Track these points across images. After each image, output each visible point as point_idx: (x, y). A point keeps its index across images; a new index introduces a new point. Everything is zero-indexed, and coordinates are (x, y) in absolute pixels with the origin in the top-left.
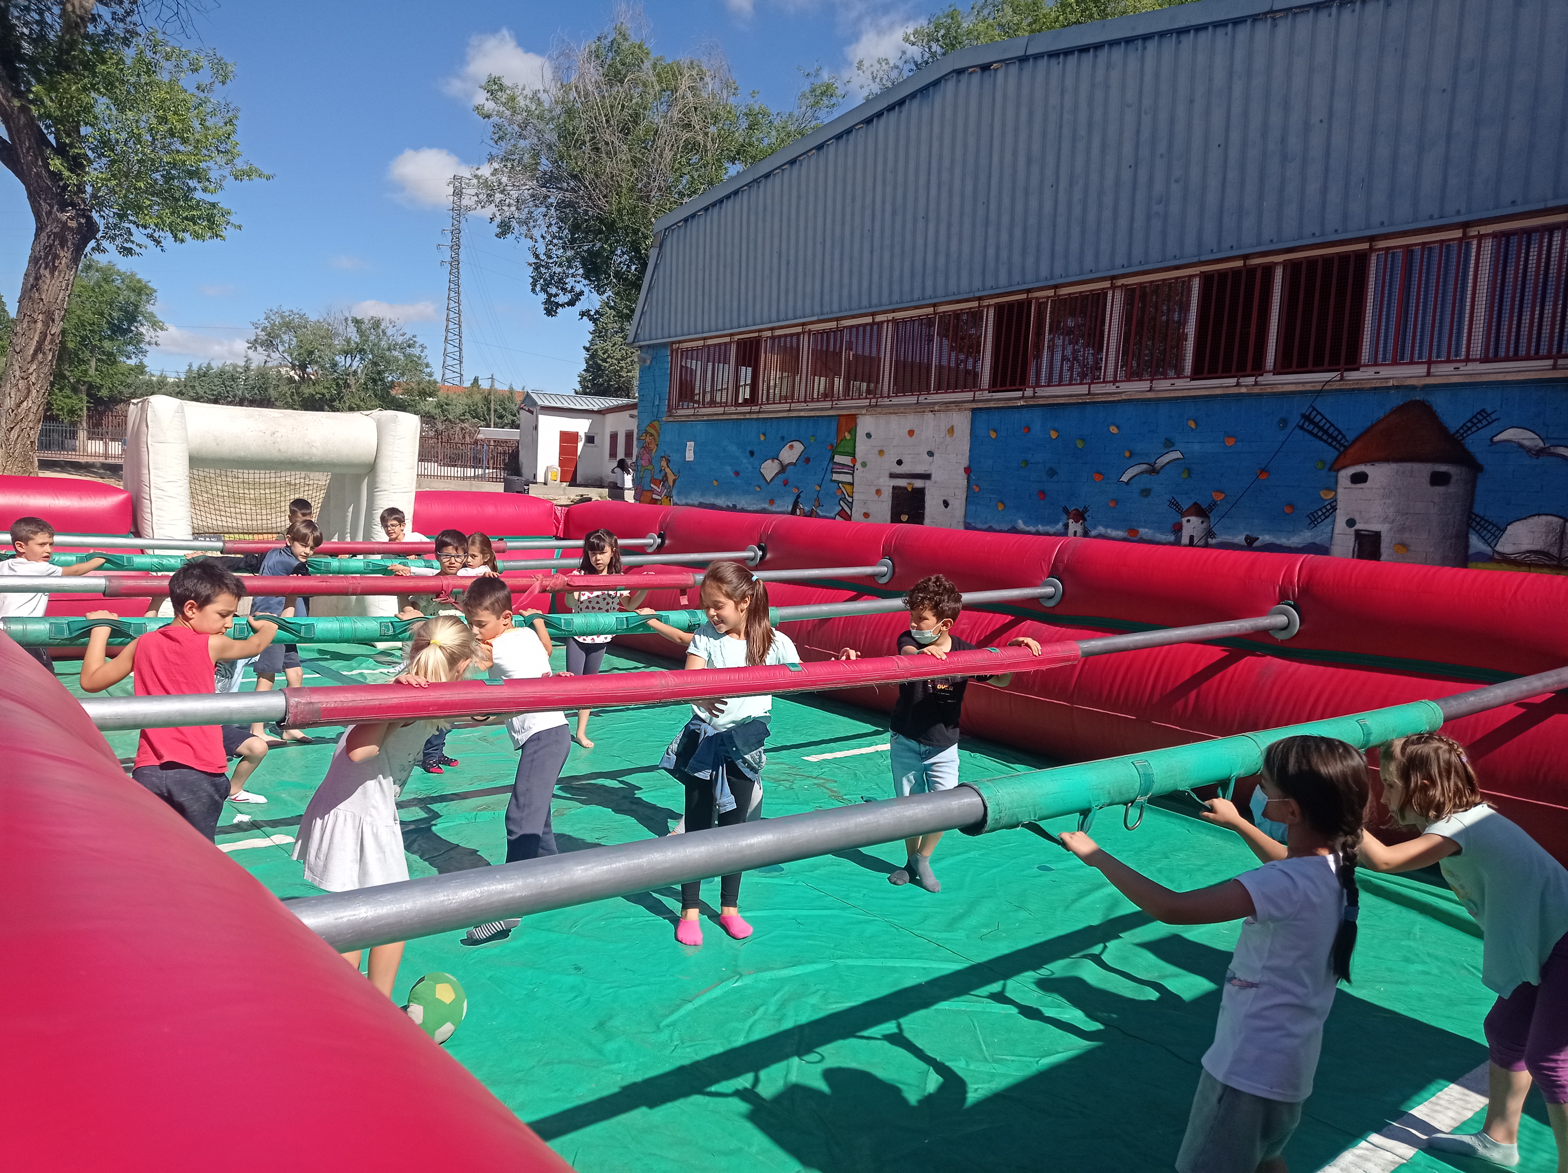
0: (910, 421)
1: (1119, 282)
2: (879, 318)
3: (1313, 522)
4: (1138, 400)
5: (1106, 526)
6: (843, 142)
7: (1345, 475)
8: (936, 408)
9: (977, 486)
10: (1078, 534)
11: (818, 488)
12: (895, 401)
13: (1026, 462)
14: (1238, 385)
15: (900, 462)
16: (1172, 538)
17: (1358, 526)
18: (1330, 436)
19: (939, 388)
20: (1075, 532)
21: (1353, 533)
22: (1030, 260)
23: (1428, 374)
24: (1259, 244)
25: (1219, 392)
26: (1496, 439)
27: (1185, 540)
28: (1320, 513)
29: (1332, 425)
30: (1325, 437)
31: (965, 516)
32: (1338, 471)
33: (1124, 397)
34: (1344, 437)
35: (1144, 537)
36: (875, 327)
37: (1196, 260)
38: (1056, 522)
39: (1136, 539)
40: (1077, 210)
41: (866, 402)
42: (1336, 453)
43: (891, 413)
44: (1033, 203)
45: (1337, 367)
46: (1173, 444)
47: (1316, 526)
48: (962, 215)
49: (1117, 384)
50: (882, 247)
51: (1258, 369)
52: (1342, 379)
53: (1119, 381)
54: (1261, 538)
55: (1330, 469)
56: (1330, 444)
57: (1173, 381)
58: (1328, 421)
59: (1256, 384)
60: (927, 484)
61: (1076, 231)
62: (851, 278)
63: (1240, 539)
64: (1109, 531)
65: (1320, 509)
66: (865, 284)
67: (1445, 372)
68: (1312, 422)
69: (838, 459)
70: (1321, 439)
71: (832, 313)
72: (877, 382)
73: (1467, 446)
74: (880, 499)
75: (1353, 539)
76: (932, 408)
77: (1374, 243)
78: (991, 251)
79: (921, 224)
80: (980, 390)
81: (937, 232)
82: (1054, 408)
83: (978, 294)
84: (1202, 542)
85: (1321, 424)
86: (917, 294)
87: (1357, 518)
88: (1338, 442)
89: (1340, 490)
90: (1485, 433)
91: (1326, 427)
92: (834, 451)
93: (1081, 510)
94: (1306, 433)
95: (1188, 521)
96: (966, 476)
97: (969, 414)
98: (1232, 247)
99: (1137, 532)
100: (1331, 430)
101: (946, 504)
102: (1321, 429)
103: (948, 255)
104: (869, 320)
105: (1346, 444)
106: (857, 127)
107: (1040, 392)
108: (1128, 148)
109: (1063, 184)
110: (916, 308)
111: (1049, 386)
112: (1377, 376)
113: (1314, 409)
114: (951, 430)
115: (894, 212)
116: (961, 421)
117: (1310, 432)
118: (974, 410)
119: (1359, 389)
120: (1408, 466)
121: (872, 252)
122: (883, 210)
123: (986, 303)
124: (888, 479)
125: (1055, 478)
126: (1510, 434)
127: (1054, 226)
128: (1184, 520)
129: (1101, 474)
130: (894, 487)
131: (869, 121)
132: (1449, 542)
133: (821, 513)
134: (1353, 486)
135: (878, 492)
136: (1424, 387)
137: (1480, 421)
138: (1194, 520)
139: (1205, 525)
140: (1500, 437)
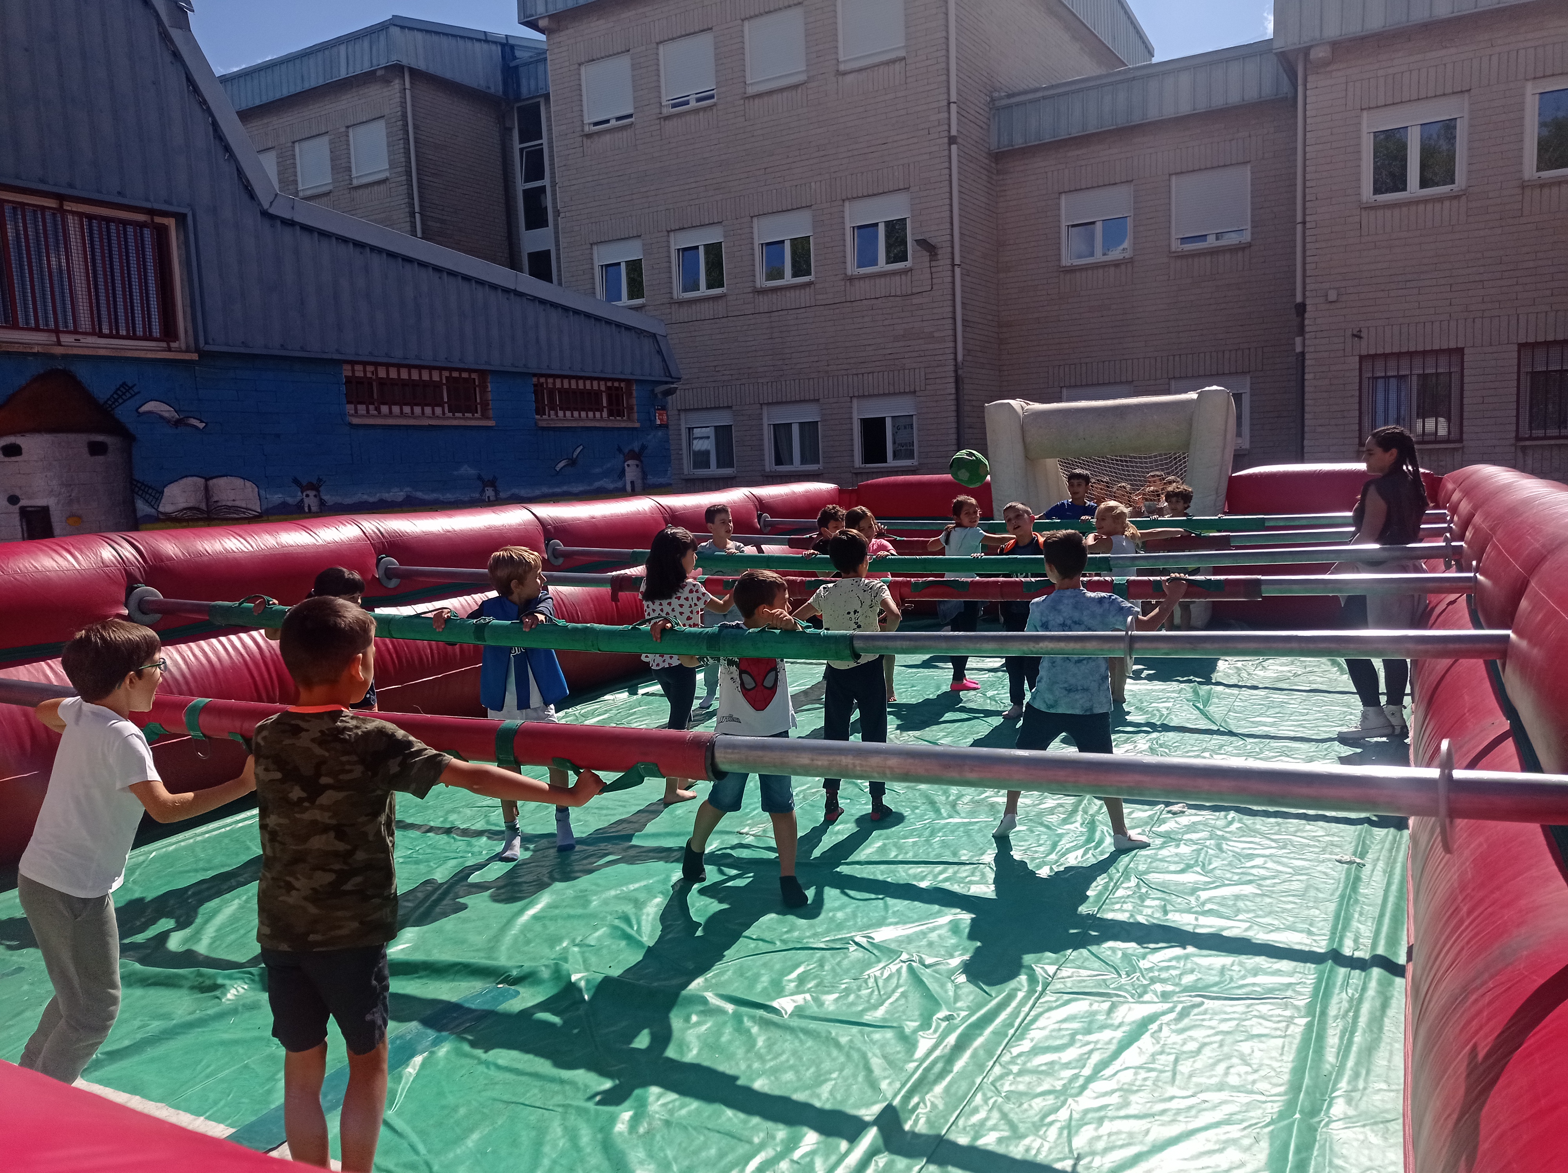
17: (23, 503)
21: (17, 511)
23: (59, 343)
26: (141, 410)
73: (117, 416)
75: (19, 517)
87: (18, 493)
90: (131, 404)
120: (62, 437)
126: (151, 406)
132: (117, 509)
134: (7, 459)
136: (65, 357)
137: (124, 394)
140: (145, 408)
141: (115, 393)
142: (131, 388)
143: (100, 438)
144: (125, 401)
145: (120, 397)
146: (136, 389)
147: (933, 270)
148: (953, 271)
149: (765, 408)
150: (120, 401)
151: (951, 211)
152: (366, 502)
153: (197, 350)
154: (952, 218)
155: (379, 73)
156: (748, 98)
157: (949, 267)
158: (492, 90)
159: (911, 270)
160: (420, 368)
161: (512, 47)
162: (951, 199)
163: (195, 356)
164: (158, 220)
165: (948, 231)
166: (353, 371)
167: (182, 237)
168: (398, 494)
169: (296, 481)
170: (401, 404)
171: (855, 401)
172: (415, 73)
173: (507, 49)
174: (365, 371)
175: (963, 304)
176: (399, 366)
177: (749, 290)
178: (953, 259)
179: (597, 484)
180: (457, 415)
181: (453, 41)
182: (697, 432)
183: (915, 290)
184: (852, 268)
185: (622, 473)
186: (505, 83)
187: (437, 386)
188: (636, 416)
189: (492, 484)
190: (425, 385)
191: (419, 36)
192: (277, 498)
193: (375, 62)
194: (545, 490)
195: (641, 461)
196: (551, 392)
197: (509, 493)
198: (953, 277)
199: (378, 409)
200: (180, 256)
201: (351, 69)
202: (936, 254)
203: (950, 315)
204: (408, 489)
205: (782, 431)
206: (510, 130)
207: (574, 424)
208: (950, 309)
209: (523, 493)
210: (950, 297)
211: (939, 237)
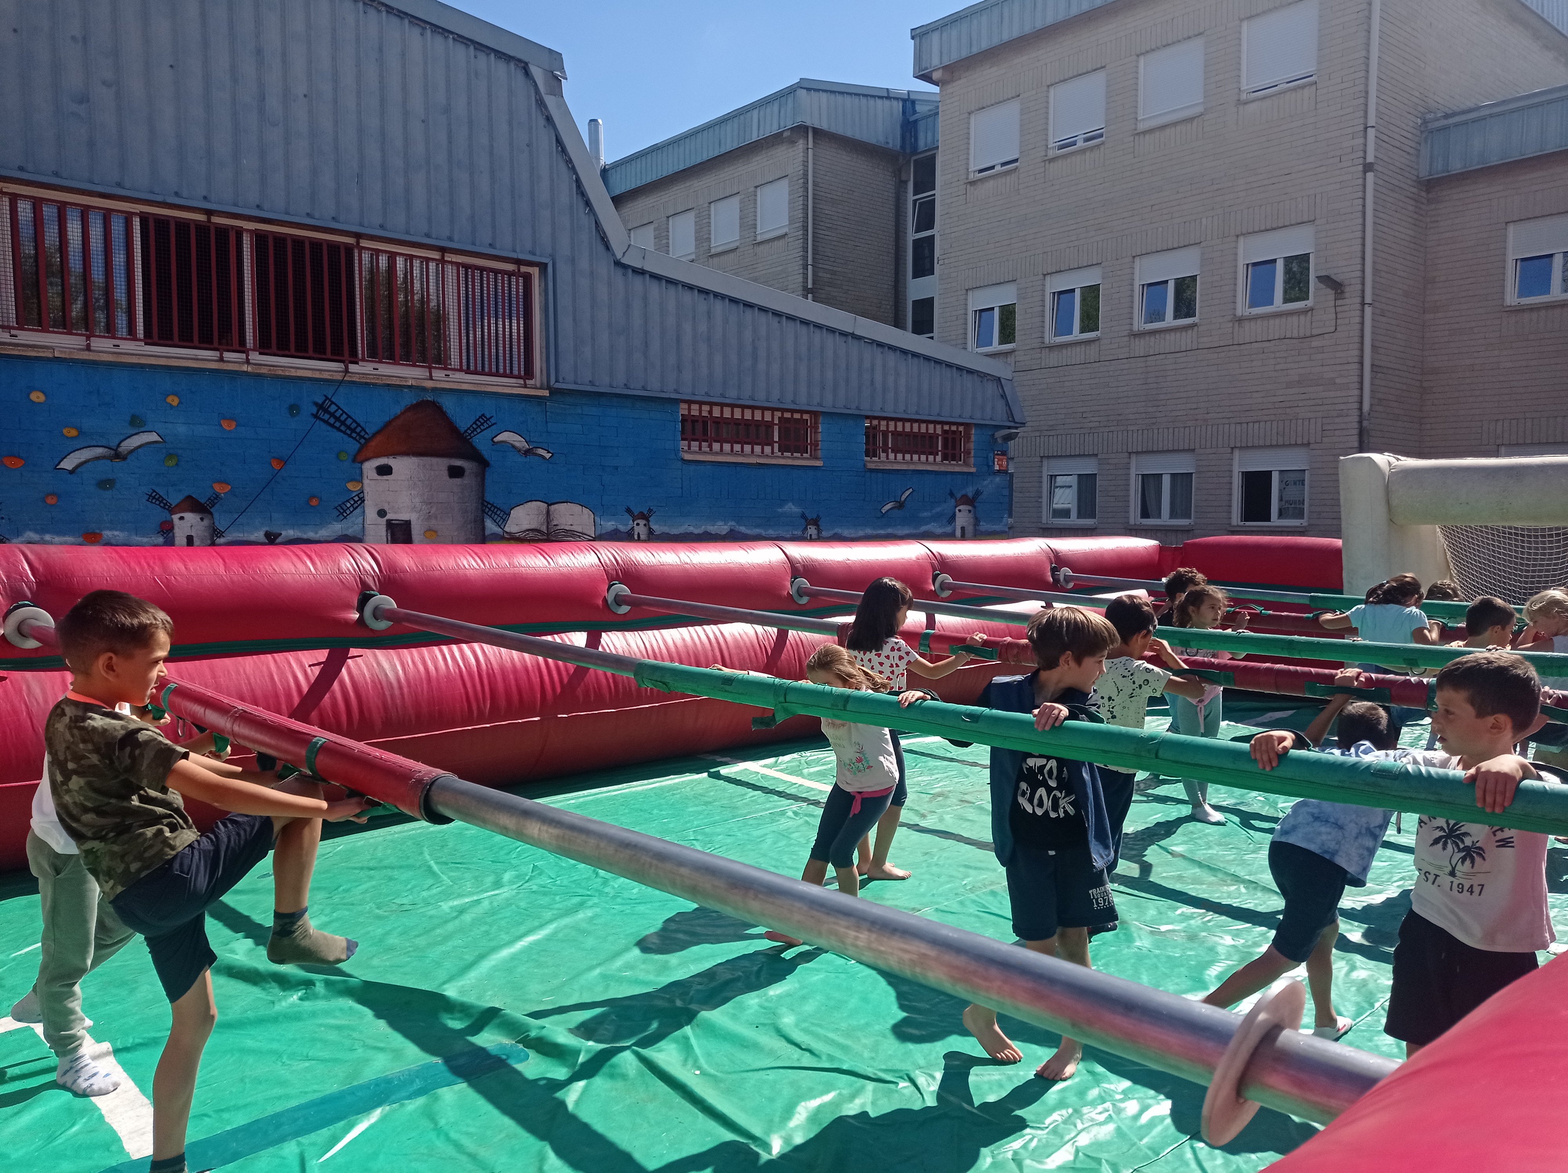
3: (342, 514)
4: (70, 360)
5: (42, 531)
7: (370, 467)
14: (223, 359)
16: (159, 538)
17: (389, 517)
18: (348, 427)
21: (384, 522)
23: (431, 378)
25: (189, 363)
26: (496, 440)
28: (348, 505)
29: (349, 416)
30: (343, 428)
32: (362, 462)
33: (55, 353)
34: (363, 429)
42: (357, 445)
45: (339, 358)
46: (146, 424)
47: (345, 517)
51: (238, 344)
52: (346, 371)
54: (284, 533)
55: (354, 461)
56: (350, 436)
57: (116, 342)
58: (344, 412)
59: (243, 361)
64: (48, 537)
65: (348, 501)
67: (442, 378)
68: (326, 411)
70: (338, 429)
73: (474, 444)
75: (385, 527)
77: (358, 240)
85: (337, 414)
87: (386, 508)
88: (358, 434)
89: (366, 482)
90: (488, 434)
91: (342, 418)
94: (321, 422)
95: (182, 518)
99: (97, 532)
100: (349, 422)
102: (337, 419)
105: (366, 436)
112: (375, 372)
113: (326, 398)
117: (326, 422)
119: (375, 384)
120: (427, 460)
126: (505, 436)
128: (175, 517)
129: (21, 458)
132: (469, 526)
134: (379, 477)
136: (434, 390)
137: (482, 424)
138: (191, 518)
139: (206, 522)
140: (499, 438)
141: (474, 423)
142: (488, 419)
143: (458, 463)
144: (482, 431)
145: (479, 427)
146: (493, 421)
147: (1338, 309)
148: (1363, 311)
149: (1134, 457)
150: (479, 430)
151: (1363, 245)
152: (691, 533)
153: (549, 388)
154: (1363, 252)
155: (785, 134)
156: (1138, 134)
157: (1358, 307)
158: (890, 146)
159: (1312, 309)
160: (753, 408)
161: (913, 102)
162: (1364, 231)
163: (546, 393)
164: (524, 269)
165: (1359, 267)
166: (689, 409)
167: (543, 285)
168: (722, 528)
169: (629, 511)
170: (732, 442)
171: (1237, 453)
172: (817, 132)
173: (908, 104)
174: (700, 410)
175: (1373, 346)
176: (733, 406)
177: (1126, 333)
178: (1363, 297)
179: (923, 528)
180: (786, 454)
181: (856, 100)
182: (1060, 480)
183: (1315, 332)
184: (1242, 308)
185: (953, 518)
186: (903, 138)
187: (769, 426)
188: (972, 460)
189: (816, 522)
190: (758, 424)
191: (824, 96)
192: (609, 525)
193: (782, 125)
194: (869, 531)
195: (974, 507)
196: (885, 434)
197: (831, 533)
198: (1363, 317)
199: (710, 446)
200: (540, 302)
201: (761, 132)
202: (1342, 292)
203: (1356, 360)
204: (733, 523)
205: (1150, 482)
206: (906, 182)
207: (904, 467)
208: (1357, 352)
209: (846, 533)
210: (1357, 339)
211: (1346, 272)
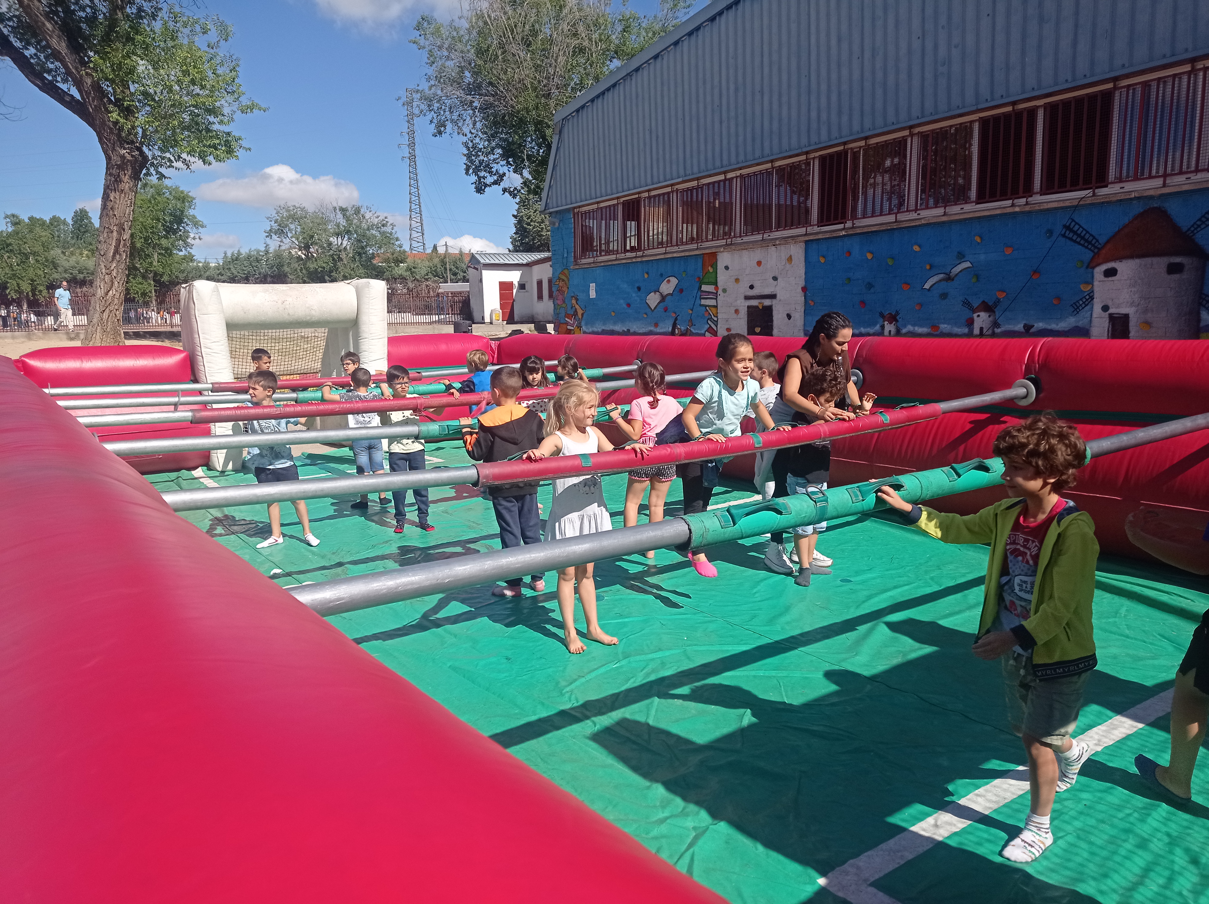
0: (758, 254)
1: (916, 130)
2: (730, 175)
3: (1076, 309)
4: (934, 224)
5: (914, 325)
6: (693, 37)
7: (1099, 271)
8: (777, 242)
9: (812, 301)
10: (892, 333)
11: (691, 312)
12: (746, 239)
13: (849, 279)
14: (1013, 205)
15: (752, 287)
16: (966, 330)
17: (1111, 311)
18: (1086, 241)
19: (778, 227)
20: (890, 331)
21: (1107, 316)
22: (845, 118)
23: (1164, 185)
24: (1023, 92)
25: (998, 212)
27: (976, 331)
28: (1081, 302)
29: (1087, 232)
30: (1082, 242)
31: (804, 325)
32: (1093, 268)
33: (923, 222)
34: (1097, 241)
35: (944, 331)
36: (727, 182)
37: (974, 108)
38: (875, 325)
39: (936, 333)
40: (879, 75)
41: (723, 242)
42: (1092, 254)
43: (742, 249)
44: (845, 72)
45: (1091, 186)
46: (964, 256)
47: (1078, 313)
48: (789, 86)
49: (918, 212)
50: (728, 118)
51: (1028, 191)
52: (1094, 195)
53: (920, 210)
54: (1036, 325)
55: (1087, 267)
56: (1087, 247)
57: (962, 206)
58: (1084, 229)
59: (1027, 203)
60: (774, 302)
61: (879, 92)
62: (706, 146)
63: (1020, 327)
64: (916, 328)
65: (1081, 299)
66: (717, 149)
67: (1178, 182)
68: (1071, 230)
69: (704, 288)
70: (1079, 243)
71: (693, 174)
72: (731, 225)
74: (739, 316)
75: (1108, 321)
76: (774, 243)
77: (1117, 83)
78: (814, 114)
79: (758, 97)
80: (811, 225)
81: (771, 103)
82: (869, 235)
83: (805, 150)
84: (990, 332)
85: (1079, 232)
86: (758, 153)
87: (1110, 304)
88: (1093, 245)
89: (1096, 283)
91: (1082, 234)
92: (701, 282)
93: (893, 314)
94: (1067, 240)
95: (978, 316)
96: (803, 294)
97: (803, 245)
98: (1002, 96)
99: (939, 327)
100: (1087, 236)
101: (789, 316)
102: (1079, 235)
103: (780, 120)
104: (722, 177)
105: (1099, 246)
106: (704, 25)
107: (857, 223)
108: (916, 23)
109: (867, 54)
110: (758, 164)
111: (864, 218)
112: (1122, 191)
113: (1073, 220)
114: (790, 259)
115: (737, 90)
116: (797, 251)
117: (1071, 239)
118: (806, 242)
119: (1108, 202)
120: (1148, 260)
121: (721, 123)
122: (728, 89)
123: (812, 156)
124: (743, 300)
125: (872, 290)
127: (862, 90)
128: (975, 315)
129: (909, 284)
130: (748, 307)
131: (712, 19)
132: (1184, 318)
133: (694, 331)
134: (1106, 279)
135: (737, 311)
136: (1164, 196)
138: (983, 315)
139: (991, 318)
141: (1200, 220)
143: (1177, 260)
145: (1203, 222)
150: (1202, 227)
